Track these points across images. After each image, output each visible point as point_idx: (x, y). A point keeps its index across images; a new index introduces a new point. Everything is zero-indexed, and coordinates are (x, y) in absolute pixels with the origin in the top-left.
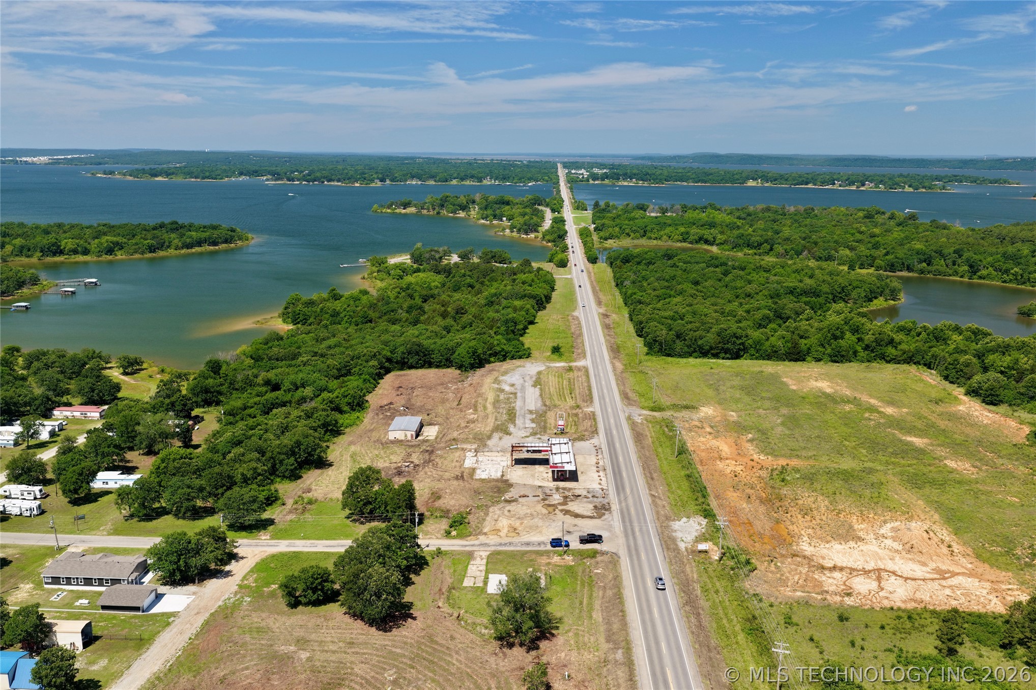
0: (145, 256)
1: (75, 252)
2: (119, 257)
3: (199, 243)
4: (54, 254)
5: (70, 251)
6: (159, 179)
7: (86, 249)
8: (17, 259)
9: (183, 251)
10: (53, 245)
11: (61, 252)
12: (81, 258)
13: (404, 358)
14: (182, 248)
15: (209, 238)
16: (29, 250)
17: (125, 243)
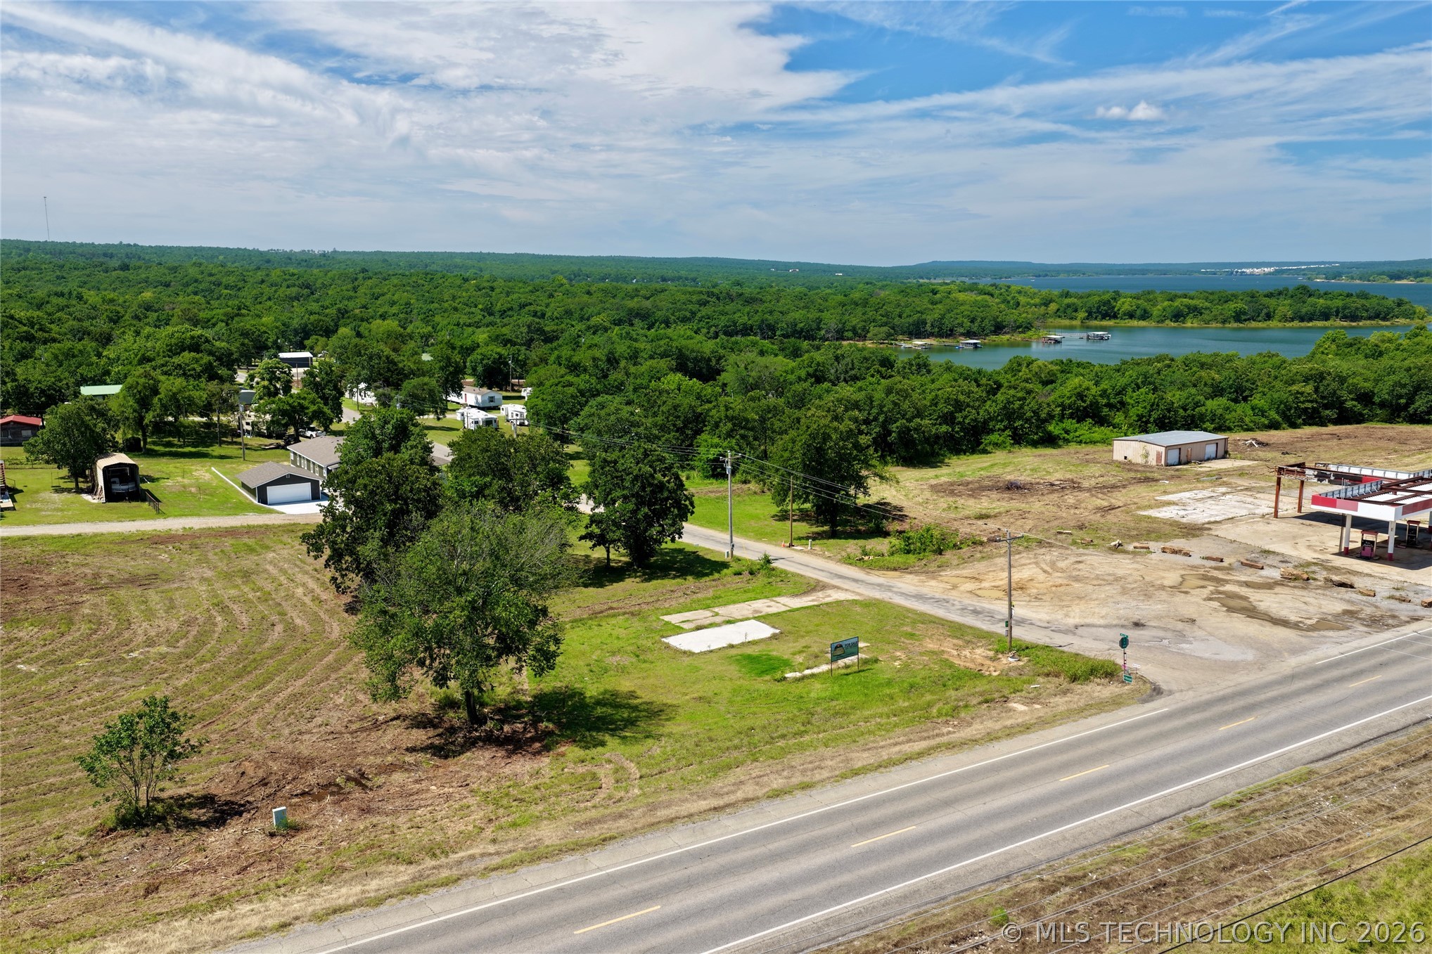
0: (1227, 325)
1: (1131, 316)
2: (1189, 325)
3: (1325, 316)
4: (1103, 318)
5: (1125, 315)
6: (1404, 282)
7: (1145, 311)
8: (1059, 320)
9: (1296, 324)
10: (1104, 304)
11: (1115, 317)
12: (1135, 323)
13: (1401, 397)
14: (1292, 320)
15: (1345, 308)
16: (1076, 311)
17: (1206, 309)
